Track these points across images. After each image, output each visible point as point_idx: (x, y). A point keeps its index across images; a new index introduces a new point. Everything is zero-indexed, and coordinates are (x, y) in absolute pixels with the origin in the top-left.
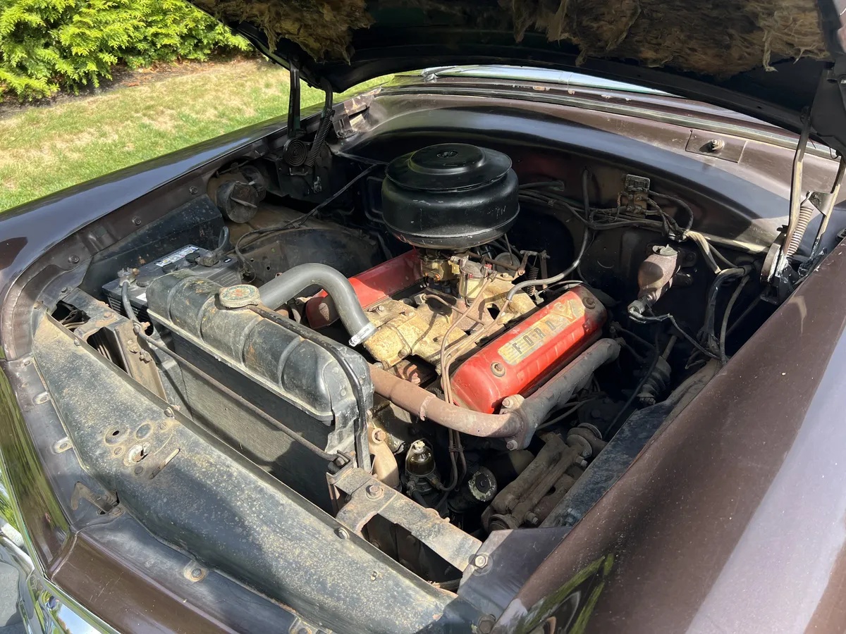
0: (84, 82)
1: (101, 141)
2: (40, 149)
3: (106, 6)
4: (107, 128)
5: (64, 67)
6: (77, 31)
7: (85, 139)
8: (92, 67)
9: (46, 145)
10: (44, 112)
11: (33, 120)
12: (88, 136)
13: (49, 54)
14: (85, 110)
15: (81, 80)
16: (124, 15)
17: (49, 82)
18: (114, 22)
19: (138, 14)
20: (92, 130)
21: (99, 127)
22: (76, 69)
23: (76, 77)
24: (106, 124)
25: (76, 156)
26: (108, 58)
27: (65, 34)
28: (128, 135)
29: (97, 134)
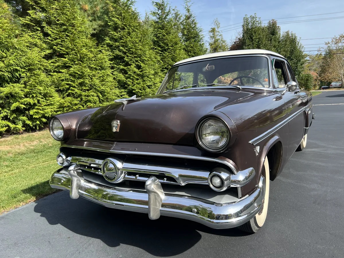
0: (34, 128)
1: (41, 143)
2: (19, 145)
3: (47, 104)
4: (42, 140)
5: (28, 122)
6: (36, 111)
7: (35, 143)
8: (38, 122)
9: (22, 144)
10: (20, 136)
11: (17, 138)
12: (35, 142)
13: (25, 118)
14: (34, 135)
15: (33, 127)
16: (51, 107)
17: (23, 127)
18: (47, 109)
19: (56, 107)
20: (37, 141)
21: (40, 140)
22: (32, 123)
23: (32, 126)
24: (42, 139)
25: (32, 147)
26: (44, 120)
27: (32, 112)
28: (50, 142)
29: (39, 142)
